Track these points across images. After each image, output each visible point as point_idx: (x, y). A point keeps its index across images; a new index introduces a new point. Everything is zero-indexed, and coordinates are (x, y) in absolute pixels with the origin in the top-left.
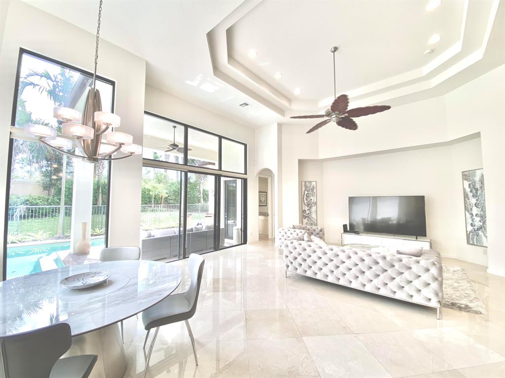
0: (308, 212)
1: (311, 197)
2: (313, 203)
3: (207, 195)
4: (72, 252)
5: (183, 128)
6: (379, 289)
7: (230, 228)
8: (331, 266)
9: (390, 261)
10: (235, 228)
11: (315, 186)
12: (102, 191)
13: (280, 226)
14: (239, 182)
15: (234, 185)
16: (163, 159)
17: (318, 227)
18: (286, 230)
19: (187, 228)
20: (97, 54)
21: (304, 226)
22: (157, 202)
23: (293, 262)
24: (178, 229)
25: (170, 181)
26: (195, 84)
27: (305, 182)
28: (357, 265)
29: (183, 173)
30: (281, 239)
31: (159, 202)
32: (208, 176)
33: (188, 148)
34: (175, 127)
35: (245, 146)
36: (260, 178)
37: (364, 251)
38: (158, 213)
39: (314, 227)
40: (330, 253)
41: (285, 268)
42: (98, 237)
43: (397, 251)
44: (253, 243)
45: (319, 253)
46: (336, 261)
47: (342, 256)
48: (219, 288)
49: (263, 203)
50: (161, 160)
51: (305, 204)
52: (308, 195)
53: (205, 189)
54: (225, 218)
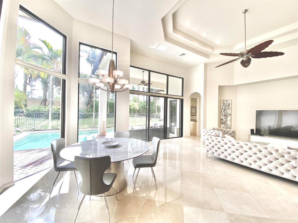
0: (224, 120)
1: (228, 111)
2: (229, 114)
3: (160, 109)
4: (99, 135)
5: (148, 72)
6: (272, 170)
7: (172, 128)
8: (237, 153)
9: (281, 153)
10: (175, 128)
11: (231, 103)
12: (109, 106)
13: (205, 127)
14: (178, 101)
15: (175, 103)
16: (136, 89)
17: (231, 130)
18: (208, 130)
19: (150, 126)
20: (112, 43)
21: (222, 128)
22: (134, 112)
23: (212, 149)
24: (145, 126)
25: (140, 101)
26: (155, 47)
27: (224, 101)
28: (256, 154)
29: (148, 97)
30: (204, 136)
31: (135, 112)
32: (160, 98)
33: (151, 83)
34: (143, 72)
35: (183, 79)
36: (191, 98)
37: (262, 146)
38: (135, 118)
39: (228, 130)
40: (236, 145)
41: (206, 152)
42: (109, 128)
43: (288, 147)
44: (187, 137)
45: (229, 144)
46: (241, 150)
47: (246, 148)
48: (167, 157)
49: (193, 114)
50: (136, 90)
51: (222, 115)
52: (225, 109)
53: (158, 105)
54: (170, 122)
